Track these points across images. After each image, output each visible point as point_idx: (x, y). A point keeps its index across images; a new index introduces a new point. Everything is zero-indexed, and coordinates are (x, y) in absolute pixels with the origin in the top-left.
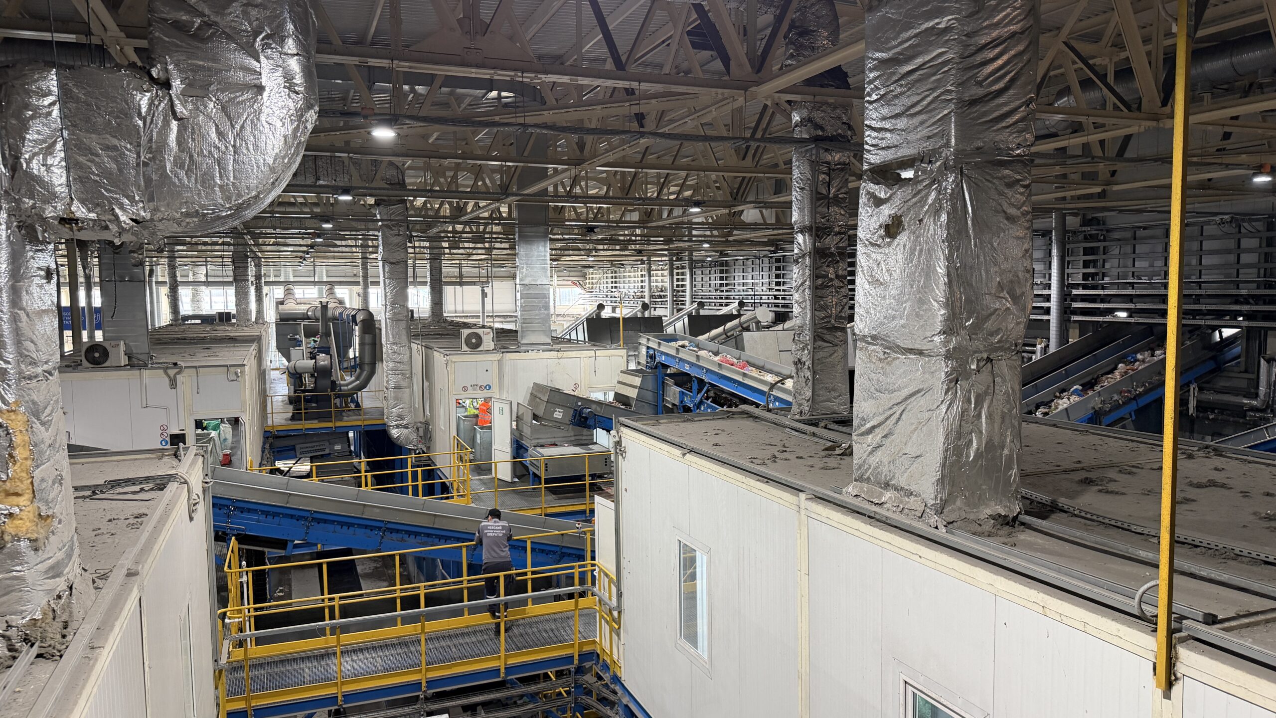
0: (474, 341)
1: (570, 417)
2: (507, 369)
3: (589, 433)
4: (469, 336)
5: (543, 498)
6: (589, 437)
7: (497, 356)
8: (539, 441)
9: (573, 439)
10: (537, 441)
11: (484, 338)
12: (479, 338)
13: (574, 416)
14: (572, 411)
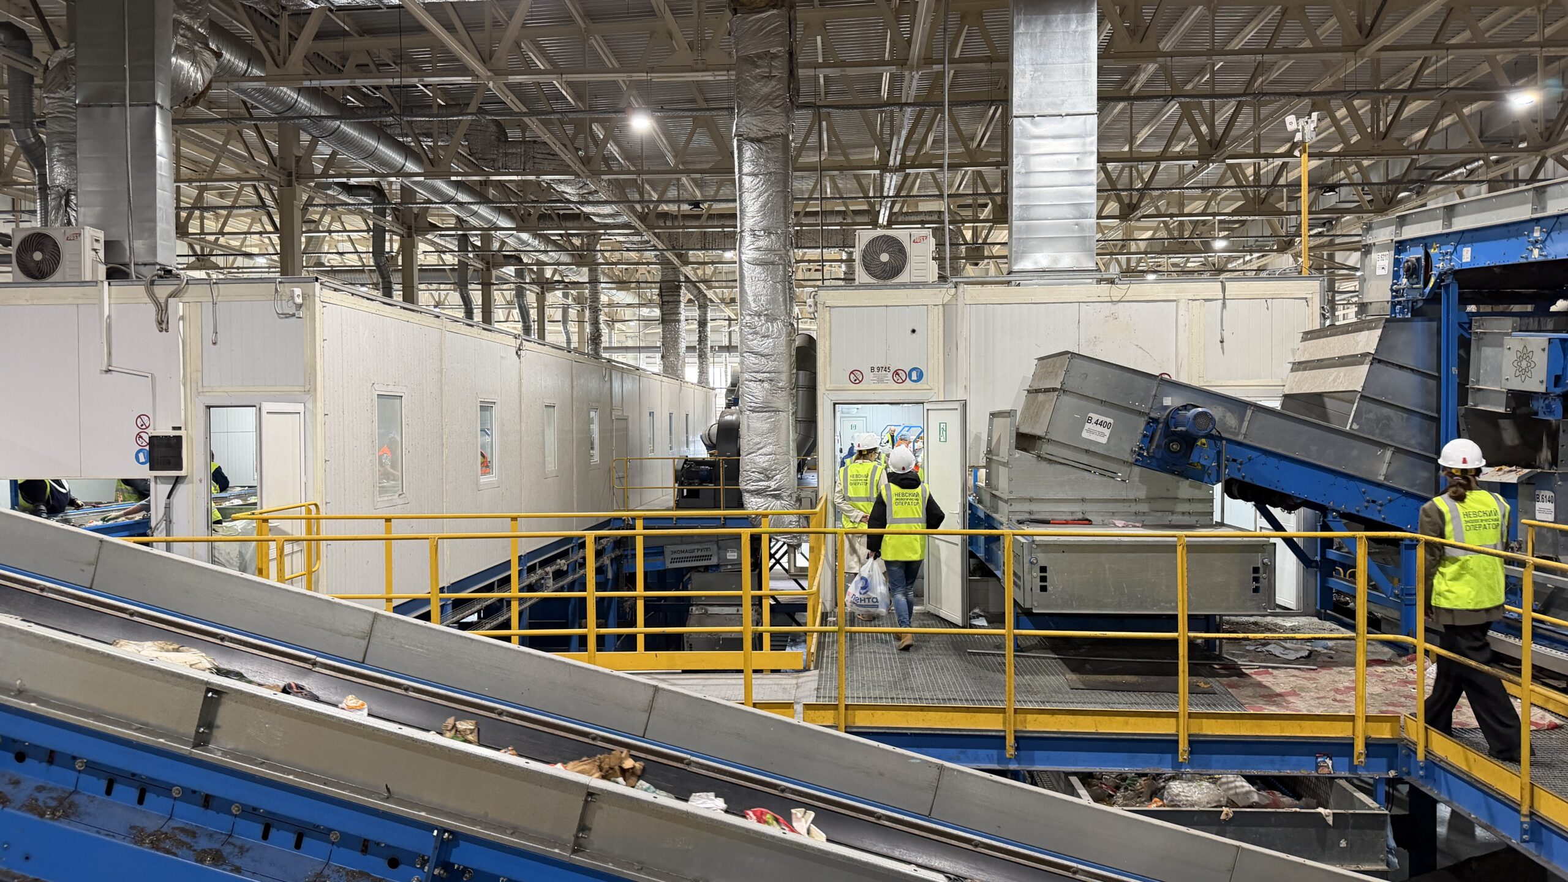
0: (885, 257)
1: (1132, 441)
2: (967, 326)
3: (1197, 494)
4: (874, 246)
5: (1010, 678)
6: (1200, 507)
7: (945, 294)
8: (1035, 507)
9: (1144, 508)
10: (1027, 507)
11: (912, 250)
12: (897, 249)
13: (1148, 438)
14: (1142, 422)
